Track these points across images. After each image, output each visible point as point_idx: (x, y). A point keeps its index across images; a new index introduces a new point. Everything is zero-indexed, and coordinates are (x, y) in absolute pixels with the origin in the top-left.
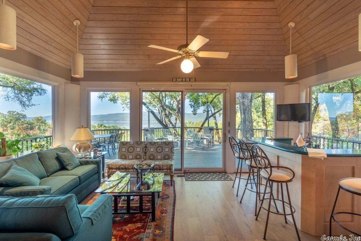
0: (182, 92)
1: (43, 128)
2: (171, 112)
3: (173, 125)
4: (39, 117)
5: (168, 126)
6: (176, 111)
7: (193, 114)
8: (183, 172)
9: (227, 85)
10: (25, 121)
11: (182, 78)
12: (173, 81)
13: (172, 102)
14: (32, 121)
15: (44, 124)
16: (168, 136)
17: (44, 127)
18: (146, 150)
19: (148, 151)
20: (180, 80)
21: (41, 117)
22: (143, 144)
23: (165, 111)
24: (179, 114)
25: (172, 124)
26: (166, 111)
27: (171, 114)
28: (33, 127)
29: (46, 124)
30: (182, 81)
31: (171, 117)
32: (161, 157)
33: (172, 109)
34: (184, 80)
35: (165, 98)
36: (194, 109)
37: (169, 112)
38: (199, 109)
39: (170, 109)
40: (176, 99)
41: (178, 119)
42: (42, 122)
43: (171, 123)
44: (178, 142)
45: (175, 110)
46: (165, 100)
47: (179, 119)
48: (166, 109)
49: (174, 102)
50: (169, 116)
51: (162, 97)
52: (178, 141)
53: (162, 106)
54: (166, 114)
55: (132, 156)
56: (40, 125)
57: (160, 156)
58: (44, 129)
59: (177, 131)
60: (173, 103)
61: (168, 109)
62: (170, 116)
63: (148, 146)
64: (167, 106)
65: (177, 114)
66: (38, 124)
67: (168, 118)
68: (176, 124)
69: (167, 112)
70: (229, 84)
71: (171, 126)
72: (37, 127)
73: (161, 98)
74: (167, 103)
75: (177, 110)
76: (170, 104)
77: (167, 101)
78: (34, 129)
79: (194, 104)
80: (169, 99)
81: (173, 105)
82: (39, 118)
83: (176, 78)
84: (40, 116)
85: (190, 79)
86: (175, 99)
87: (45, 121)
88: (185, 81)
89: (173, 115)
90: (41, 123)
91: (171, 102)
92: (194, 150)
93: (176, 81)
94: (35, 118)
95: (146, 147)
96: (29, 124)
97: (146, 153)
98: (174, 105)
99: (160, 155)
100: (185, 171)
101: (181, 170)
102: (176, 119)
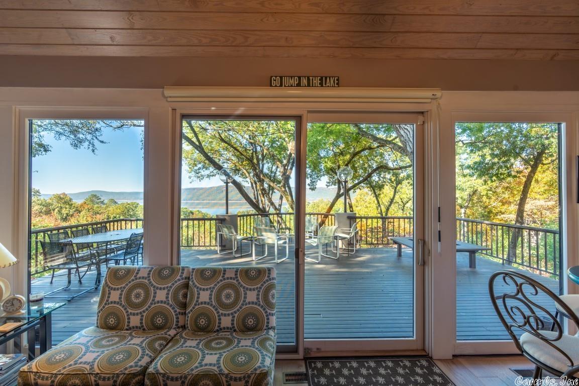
0: (298, 119)
1: (66, 212)
2: (272, 184)
3: (276, 209)
4: (62, 194)
5: (267, 209)
6: (282, 184)
7: (310, 189)
8: (301, 355)
9: (434, 98)
10: (38, 200)
11: (300, 78)
12: (271, 86)
13: (274, 168)
14: (49, 201)
15: (69, 205)
16: (264, 233)
17: (67, 210)
18: (185, 296)
19: (192, 298)
20: (292, 82)
21: (64, 194)
22: (178, 277)
23: (263, 183)
24: (287, 188)
25: (275, 206)
26: (265, 184)
27: (273, 189)
28: (50, 210)
29: (72, 205)
30: (299, 85)
31: (272, 194)
32: (233, 320)
33: (275, 180)
34: (305, 81)
35: (263, 161)
36: (311, 180)
37: (270, 186)
38: (320, 179)
39: (270, 179)
40: (281, 162)
41: (284, 197)
42: (65, 203)
43: (272, 204)
44: (285, 245)
45: (279, 182)
46: (263, 165)
47: (287, 198)
48: (263, 180)
49: (277, 167)
50: (269, 193)
51: (258, 159)
52: (285, 243)
53: (257, 175)
54: (264, 189)
55: (139, 317)
56: (61, 208)
57: (230, 317)
58: (67, 214)
59: (282, 219)
60: (277, 170)
61: (267, 180)
62: (271, 192)
63: (195, 282)
64: (266, 175)
65: (283, 189)
66: (60, 205)
67: (266, 196)
68: (280, 205)
69: (266, 186)
70: (439, 93)
71: (272, 210)
72: (56, 210)
73: (255, 161)
74: (265, 171)
75: (283, 182)
76: (272, 172)
77: (266, 166)
78: (51, 213)
79: (312, 171)
80: (270, 164)
81: (275, 173)
82: (62, 196)
83: (281, 78)
84: (63, 192)
85: (321, 79)
86: (279, 162)
87: (71, 200)
88: (309, 85)
89: (275, 191)
90: (63, 203)
91: (272, 168)
92: (319, 263)
93: (281, 85)
94: (53, 195)
95: (186, 286)
96: (43, 206)
97: (184, 306)
98: (278, 173)
99: (229, 315)
100: (307, 350)
101: (295, 350)
102: (281, 198)
